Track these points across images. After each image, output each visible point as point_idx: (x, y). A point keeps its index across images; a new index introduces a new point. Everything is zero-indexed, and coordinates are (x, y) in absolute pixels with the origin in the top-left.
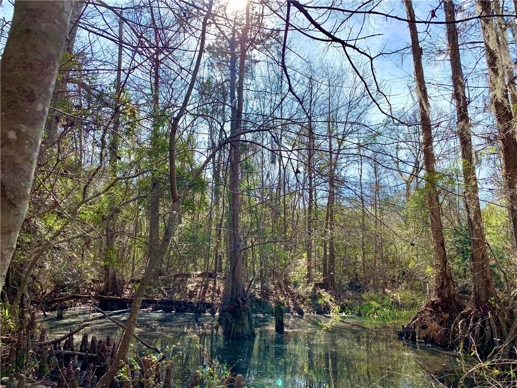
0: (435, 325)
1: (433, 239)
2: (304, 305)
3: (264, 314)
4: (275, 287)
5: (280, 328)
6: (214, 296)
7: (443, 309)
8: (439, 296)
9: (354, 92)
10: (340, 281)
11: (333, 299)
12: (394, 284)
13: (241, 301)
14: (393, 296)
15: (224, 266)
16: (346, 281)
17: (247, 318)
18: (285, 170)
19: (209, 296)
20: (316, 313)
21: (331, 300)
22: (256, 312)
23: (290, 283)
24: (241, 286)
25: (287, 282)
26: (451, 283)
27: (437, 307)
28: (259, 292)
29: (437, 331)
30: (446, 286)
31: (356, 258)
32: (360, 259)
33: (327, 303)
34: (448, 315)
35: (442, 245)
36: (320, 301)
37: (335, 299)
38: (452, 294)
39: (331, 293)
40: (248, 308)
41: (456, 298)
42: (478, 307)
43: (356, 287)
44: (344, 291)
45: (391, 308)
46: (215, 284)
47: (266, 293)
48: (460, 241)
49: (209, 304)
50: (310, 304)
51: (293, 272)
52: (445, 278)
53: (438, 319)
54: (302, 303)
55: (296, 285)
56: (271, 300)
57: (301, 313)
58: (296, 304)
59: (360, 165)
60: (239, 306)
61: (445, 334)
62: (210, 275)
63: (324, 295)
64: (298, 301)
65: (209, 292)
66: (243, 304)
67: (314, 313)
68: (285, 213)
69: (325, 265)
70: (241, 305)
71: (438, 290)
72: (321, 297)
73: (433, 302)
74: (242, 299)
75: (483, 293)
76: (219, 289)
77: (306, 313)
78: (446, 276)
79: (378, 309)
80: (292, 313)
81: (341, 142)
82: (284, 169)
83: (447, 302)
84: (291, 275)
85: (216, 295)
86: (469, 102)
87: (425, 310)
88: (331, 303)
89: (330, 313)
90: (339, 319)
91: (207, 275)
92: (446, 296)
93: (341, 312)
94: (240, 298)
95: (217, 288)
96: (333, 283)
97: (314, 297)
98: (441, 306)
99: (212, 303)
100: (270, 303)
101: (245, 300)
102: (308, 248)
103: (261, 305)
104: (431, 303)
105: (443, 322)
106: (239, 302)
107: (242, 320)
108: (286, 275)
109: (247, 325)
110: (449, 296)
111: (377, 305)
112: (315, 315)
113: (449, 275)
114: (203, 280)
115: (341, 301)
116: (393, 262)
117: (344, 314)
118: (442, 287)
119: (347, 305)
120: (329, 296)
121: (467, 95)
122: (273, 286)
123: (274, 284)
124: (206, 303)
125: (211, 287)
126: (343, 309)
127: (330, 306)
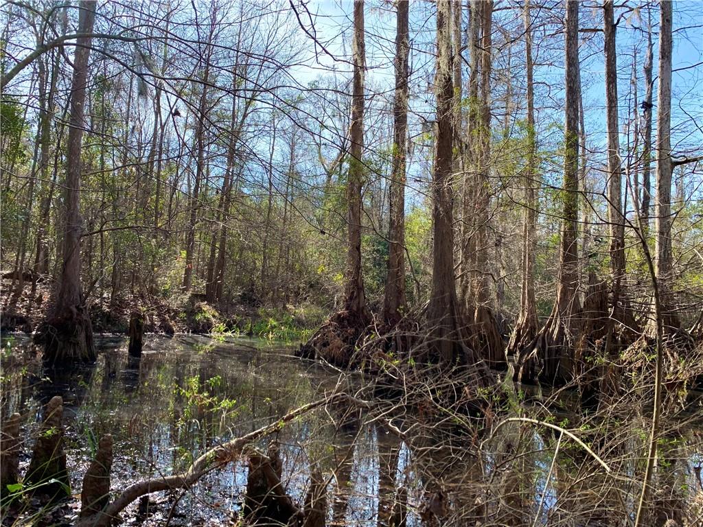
0: (338, 341)
1: (348, 240)
2: (176, 322)
3: (113, 333)
4: (134, 297)
5: (136, 349)
6: (30, 307)
7: (349, 323)
8: (347, 309)
9: (274, 34)
10: (230, 292)
11: (217, 314)
12: (298, 298)
13: (75, 310)
14: (295, 312)
15: (52, 265)
16: (238, 293)
17: (83, 335)
18: (163, 130)
19: (22, 307)
20: (192, 332)
21: (214, 316)
22: (100, 330)
23: (158, 292)
24: (77, 289)
25: (153, 291)
26: (362, 294)
27: (343, 321)
28: (107, 303)
29: (338, 348)
30: (356, 297)
31: (255, 263)
32: (259, 264)
33: (208, 319)
34: (353, 330)
35: (358, 248)
36: (199, 317)
37: (220, 314)
38: (361, 306)
39: (215, 307)
40: (86, 320)
41: (365, 311)
42: (386, 321)
43: (251, 299)
44: (233, 305)
45: (290, 326)
46: (34, 290)
47: (118, 304)
48: (378, 251)
49: (21, 318)
50: (184, 321)
51: (163, 278)
52: (356, 287)
53: (343, 335)
54: (173, 318)
55: (166, 294)
56: (126, 314)
57: (170, 332)
58: (163, 320)
59: (272, 140)
60: (71, 317)
61: (348, 351)
62: (27, 277)
63: (205, 309)
64: (167, 316)
65: (23, 300)
66: (78, 315)
67: (188, 332)
68: (157, 193)
69: (210, 270)
70: (75, 316)
71: (347, 301)
72: (200, 310)
73: (339, 315)
74: (77, 307)
75: (393, 304)
76: (41, 296)
77: (178, 331)
78: (357, 285)
79: (275, 327)
80: (156, 332)
81: (250, 102)
82: (162, 127)
83: (355, 316)
84: (159, 282)
85: (36, 305)
86: (411, 73)
87: (329, 325)
88: (213, 320)
89: (211, 332)
90: (222, 338)
91: (21, 277)
92: (355, 309)
93: (226, 331)
94: (74, 306)
95: (38, 296)
96: (219, 294)
97: (191, 312)
98: (348, 320)
99: (27, 317)
100: (125, 319)
101: (81, 309)
102: (189, 246)
103: (110, 321)
104: (337, 316)
105: (347, 338)
106: (71, 312)
107: (75, 336)
108: (152, 281)
109: (83, 344)
110: (358, 308)
111: (275, 323)
112: (190, 334)
113: (360, 285)
114: (13, 284)
115: (227, 317)
116: (300, 272)
117: (229, 334)
118: (351, 298)
119: (235, 323)
120: (213, 311)
121: (409, 64)
122: (131, 296)
123: (132, 292)
124: (15, 317)
125: (26, 294)
126: (229, 327)
127: (211, 324)
